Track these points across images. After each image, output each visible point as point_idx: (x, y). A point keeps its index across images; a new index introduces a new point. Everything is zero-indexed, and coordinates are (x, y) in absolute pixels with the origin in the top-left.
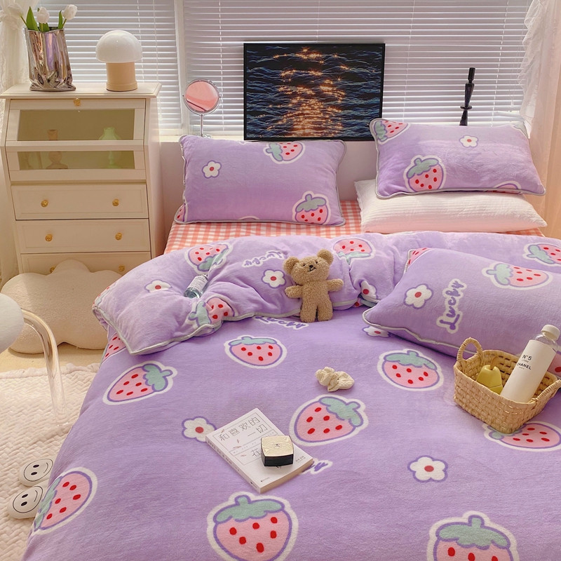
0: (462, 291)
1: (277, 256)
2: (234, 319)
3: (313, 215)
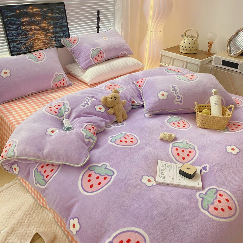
1: (92, 99)
2: (99, 132)
3: (60, 83)
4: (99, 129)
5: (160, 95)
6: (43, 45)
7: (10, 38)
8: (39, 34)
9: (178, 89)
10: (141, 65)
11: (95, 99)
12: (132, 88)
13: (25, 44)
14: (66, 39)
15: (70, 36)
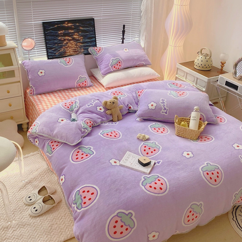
0: (165, 101)
1: (97, 101)
2: (95, 126)
3: (83, 84)
4: (95, 124)
5: (150, 105)
6: (74, 52)
7: (48, 46)
8: (71, 43)
9: (166, 102)
10: (156, 75)
11: (99, 102)
12: (133, 96)
13: (59, 50)
14: (93, 48)
15: (97, 45)
